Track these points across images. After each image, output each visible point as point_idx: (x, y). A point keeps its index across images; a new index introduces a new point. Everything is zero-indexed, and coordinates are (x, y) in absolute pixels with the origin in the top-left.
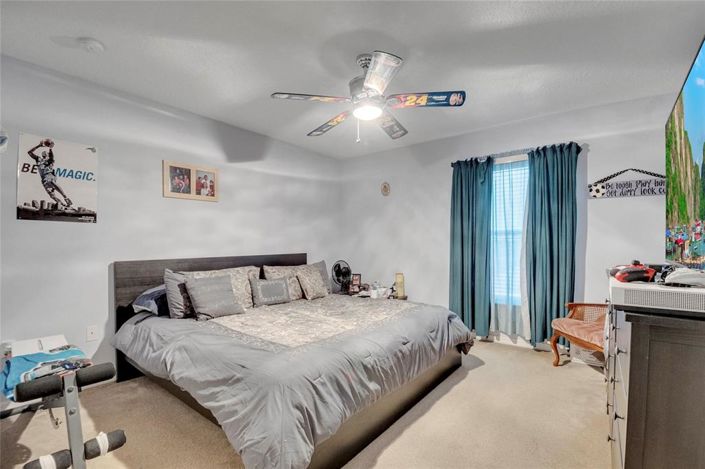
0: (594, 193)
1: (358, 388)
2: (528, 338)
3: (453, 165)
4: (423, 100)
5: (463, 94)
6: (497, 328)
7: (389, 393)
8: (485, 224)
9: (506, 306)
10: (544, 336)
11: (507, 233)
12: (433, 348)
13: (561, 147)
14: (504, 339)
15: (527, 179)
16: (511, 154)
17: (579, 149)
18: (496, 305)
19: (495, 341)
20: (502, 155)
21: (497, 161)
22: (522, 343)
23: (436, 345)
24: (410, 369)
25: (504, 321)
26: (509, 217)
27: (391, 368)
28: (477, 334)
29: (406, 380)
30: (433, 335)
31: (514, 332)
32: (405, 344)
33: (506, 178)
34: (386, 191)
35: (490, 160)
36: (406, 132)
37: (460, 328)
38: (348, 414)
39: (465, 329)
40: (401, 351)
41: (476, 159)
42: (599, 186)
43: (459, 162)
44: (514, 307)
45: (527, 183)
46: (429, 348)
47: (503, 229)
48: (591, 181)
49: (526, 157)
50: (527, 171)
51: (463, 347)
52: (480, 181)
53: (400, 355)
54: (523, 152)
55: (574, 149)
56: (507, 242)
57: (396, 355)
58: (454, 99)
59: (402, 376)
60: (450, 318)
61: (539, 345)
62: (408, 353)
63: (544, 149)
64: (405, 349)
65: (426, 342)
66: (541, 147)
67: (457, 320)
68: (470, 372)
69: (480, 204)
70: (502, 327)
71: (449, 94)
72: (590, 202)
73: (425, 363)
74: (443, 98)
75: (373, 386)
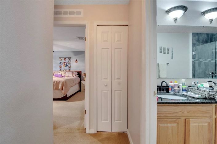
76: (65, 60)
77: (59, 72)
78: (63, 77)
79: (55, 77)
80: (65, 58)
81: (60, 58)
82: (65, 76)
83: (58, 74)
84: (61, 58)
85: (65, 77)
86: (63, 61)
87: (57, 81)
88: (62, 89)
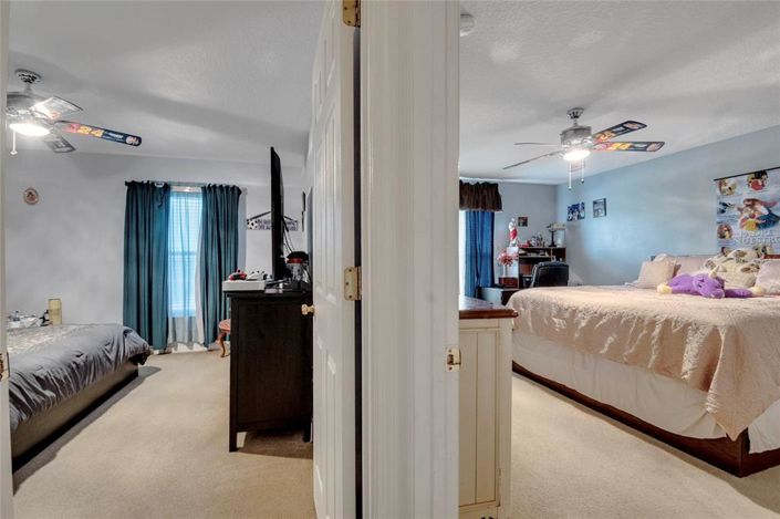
0: (250, 225)
1: (32, 395)
2: (202, 342)
3: (127, 183)
4: (99, 133)
5: (139, 139)
6: (175, 339)
7: (64, 399)
8: (162, 244)
9: (183, 319)
10: (215, 338)
11: (183, 254)
12: (108, 359)
13: (227, 187)
14: (182, 348)
15: (201, 208)
16: (187, 184)
17: (240, 192)
18: (174, 319)
19: (173, 351)
20: (179, 184)
21: (174, 189)
22: (197, 348)
23: (112, 356)
24: (85, 378)
25: (182, 333)
26: (185, 239)
27: (66, 378)
28: (155, 349)
29: (81, 387)
30: (108, 347)
31: (190, 339)
32: (78, 356)
33: (183, 204)
34: (32, 199)
35: (167, 187)
36: (74, 149)
37: (136, 341)
38: (24, 417)
39: (142, 342)
40: (75, 363)
41: (153, 183)
42: (254, 221)
43: (133, 182)
44: (190, 318)
45: (201, 212)
46: (104, 359)
47: (180, 250)
48: (248, 217)
49: (200, 190)
50: (201, 201)
51: (140, 357)
52: (157, 204)
53: (74, 366)
54: (198, 185)
55: (236, 192)
56: (184, 262)
57: (69, 366)
58: (129, 140)
59: (77, 383)
60: (125, 333)
61: (211, 346)
62: (82, 364)
63: (215, 186)
64: (79, 360)
65: (101, 354)
66: (212, 184)
67: (133, 334)
68: (147, 379)
69: (157, 227)
70: (179, 338)
71: (126, 136)
72: (248, 232)
73: (101, 372)
74: (121, 137)
75: (48, 393)
76: (756, 187)
77: (711, 265)
78: (730, 294)
79: (675, 292)
80: (760, 174)
81: (721, 181)
82: (754, 290)
83: (695, 274)
84: (730, 182)
85: (750, 295)
86: (746, 192)
87: (668, 322)
88: (706, 385)
